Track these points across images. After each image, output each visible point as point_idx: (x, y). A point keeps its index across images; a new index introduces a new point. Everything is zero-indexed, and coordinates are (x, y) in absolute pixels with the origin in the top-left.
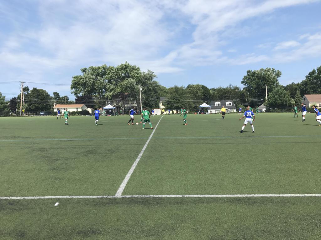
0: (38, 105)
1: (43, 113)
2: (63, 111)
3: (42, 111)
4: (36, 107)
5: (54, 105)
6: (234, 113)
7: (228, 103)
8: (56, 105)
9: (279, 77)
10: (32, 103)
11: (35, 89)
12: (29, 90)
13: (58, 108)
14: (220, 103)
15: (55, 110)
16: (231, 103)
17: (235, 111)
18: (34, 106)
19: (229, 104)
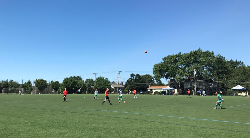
0: (138, 87)
1: (141, 92)
2: (154, 91)
3: (141, 90)
5: (149, 87)
8: (150, 87)
11: (138, 75)
12: (134, 75)
13: (151, 88)
15: (149, 90)
18: (136, 87)
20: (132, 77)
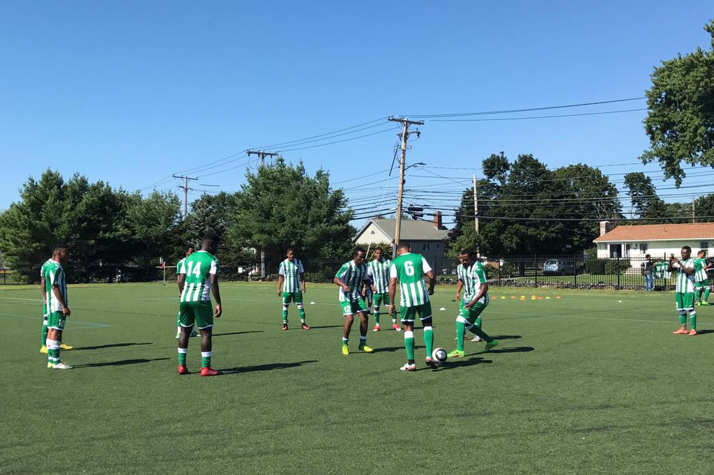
0: (531, 231)
3: (553, 255)
4: (523, 237)
10: (507, 223)
13: (616, 241)
15: (603, 254)
20: (491, 176)
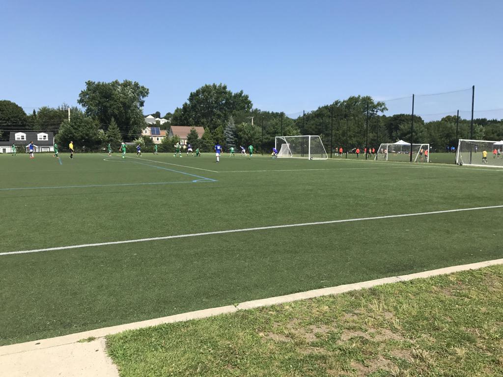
6: (50, 152)
7: (41, 136)
9: (145, 96)
14: (24, 135)
16: (47, 135)
17: (52, 149)
19: (43, 137)
